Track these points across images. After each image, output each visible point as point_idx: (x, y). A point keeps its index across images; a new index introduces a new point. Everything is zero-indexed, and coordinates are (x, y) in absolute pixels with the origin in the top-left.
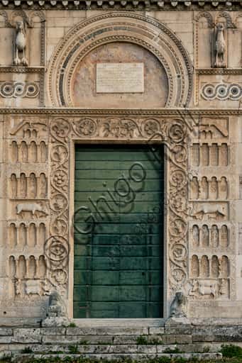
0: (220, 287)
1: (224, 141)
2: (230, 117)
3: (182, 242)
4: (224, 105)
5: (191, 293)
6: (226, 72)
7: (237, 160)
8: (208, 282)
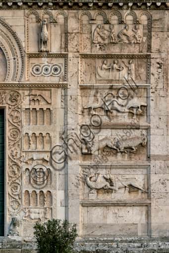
0: (45, 214)
1: (48, 106)
2: (52, 89)
3: (17, 181)
4: (48, 80)
5: (24, 218)
6: (50, 55)
7: (57, 121)
8: (37, 210)
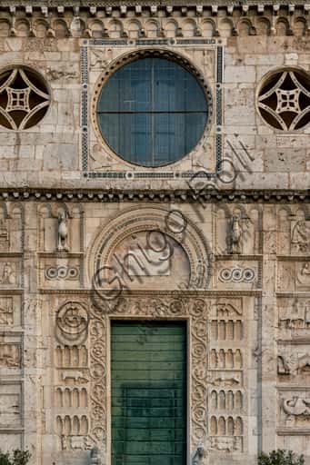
0: (235, 443)
1: (239, 318)
2: (244, 297)
3: (202, 405)
4: (238, 287)
5: (210, 448)
6: (241, 258)
7: (250, 335)
8: (225, 439)
